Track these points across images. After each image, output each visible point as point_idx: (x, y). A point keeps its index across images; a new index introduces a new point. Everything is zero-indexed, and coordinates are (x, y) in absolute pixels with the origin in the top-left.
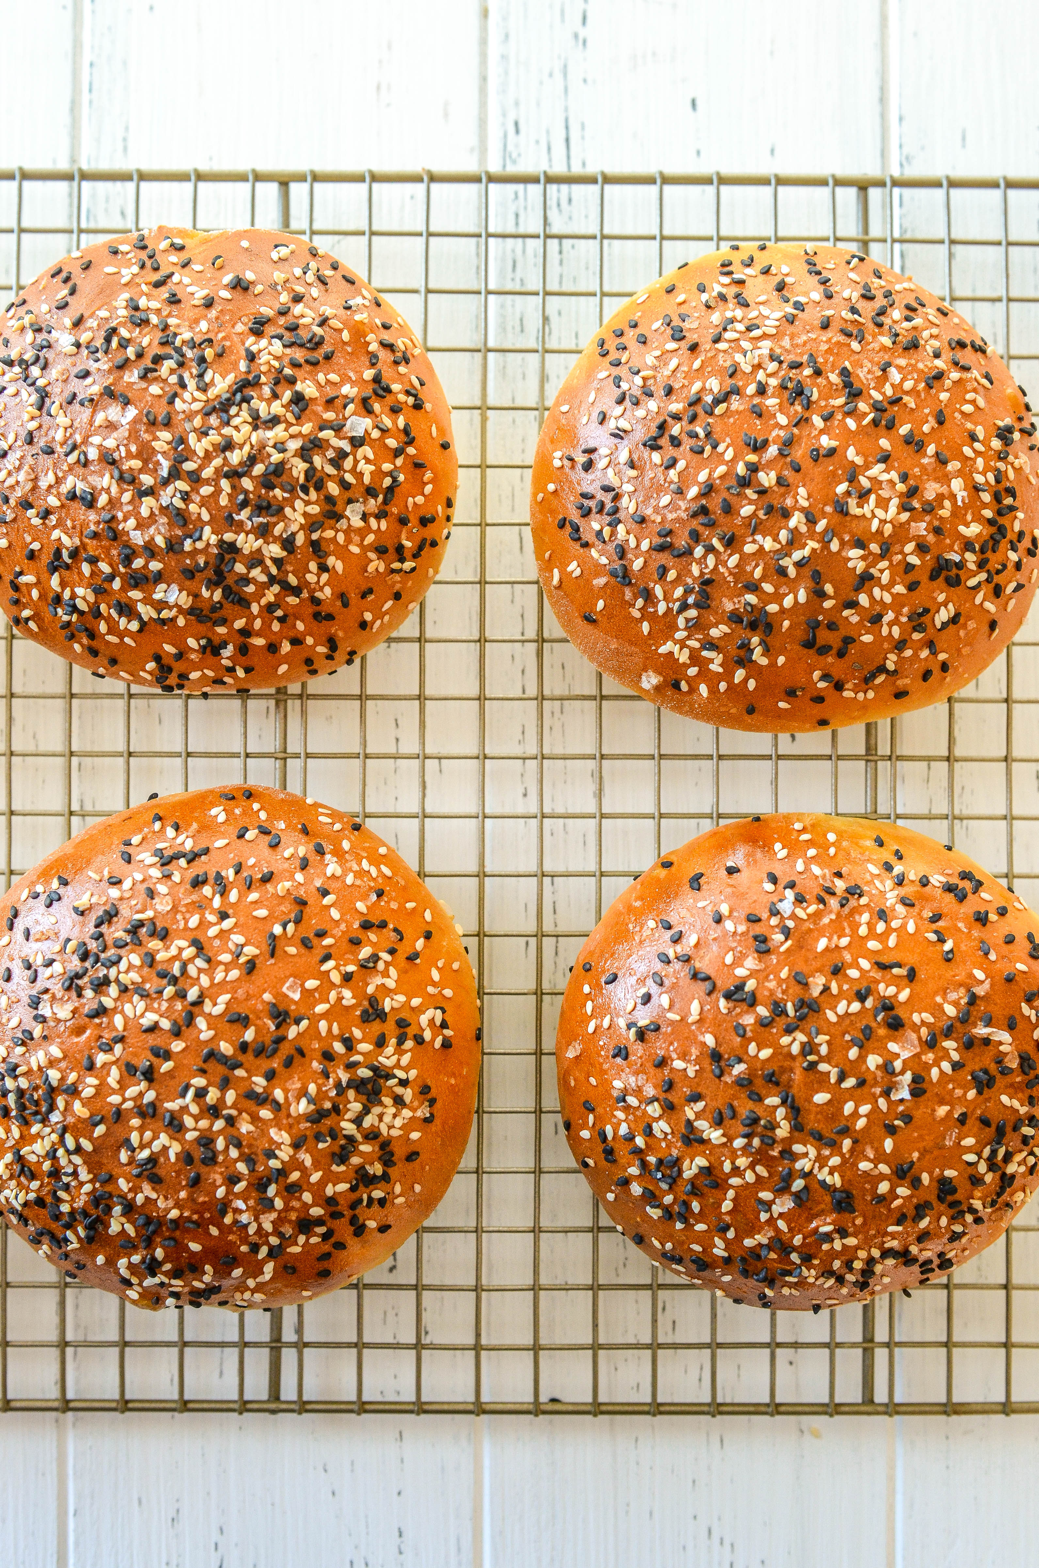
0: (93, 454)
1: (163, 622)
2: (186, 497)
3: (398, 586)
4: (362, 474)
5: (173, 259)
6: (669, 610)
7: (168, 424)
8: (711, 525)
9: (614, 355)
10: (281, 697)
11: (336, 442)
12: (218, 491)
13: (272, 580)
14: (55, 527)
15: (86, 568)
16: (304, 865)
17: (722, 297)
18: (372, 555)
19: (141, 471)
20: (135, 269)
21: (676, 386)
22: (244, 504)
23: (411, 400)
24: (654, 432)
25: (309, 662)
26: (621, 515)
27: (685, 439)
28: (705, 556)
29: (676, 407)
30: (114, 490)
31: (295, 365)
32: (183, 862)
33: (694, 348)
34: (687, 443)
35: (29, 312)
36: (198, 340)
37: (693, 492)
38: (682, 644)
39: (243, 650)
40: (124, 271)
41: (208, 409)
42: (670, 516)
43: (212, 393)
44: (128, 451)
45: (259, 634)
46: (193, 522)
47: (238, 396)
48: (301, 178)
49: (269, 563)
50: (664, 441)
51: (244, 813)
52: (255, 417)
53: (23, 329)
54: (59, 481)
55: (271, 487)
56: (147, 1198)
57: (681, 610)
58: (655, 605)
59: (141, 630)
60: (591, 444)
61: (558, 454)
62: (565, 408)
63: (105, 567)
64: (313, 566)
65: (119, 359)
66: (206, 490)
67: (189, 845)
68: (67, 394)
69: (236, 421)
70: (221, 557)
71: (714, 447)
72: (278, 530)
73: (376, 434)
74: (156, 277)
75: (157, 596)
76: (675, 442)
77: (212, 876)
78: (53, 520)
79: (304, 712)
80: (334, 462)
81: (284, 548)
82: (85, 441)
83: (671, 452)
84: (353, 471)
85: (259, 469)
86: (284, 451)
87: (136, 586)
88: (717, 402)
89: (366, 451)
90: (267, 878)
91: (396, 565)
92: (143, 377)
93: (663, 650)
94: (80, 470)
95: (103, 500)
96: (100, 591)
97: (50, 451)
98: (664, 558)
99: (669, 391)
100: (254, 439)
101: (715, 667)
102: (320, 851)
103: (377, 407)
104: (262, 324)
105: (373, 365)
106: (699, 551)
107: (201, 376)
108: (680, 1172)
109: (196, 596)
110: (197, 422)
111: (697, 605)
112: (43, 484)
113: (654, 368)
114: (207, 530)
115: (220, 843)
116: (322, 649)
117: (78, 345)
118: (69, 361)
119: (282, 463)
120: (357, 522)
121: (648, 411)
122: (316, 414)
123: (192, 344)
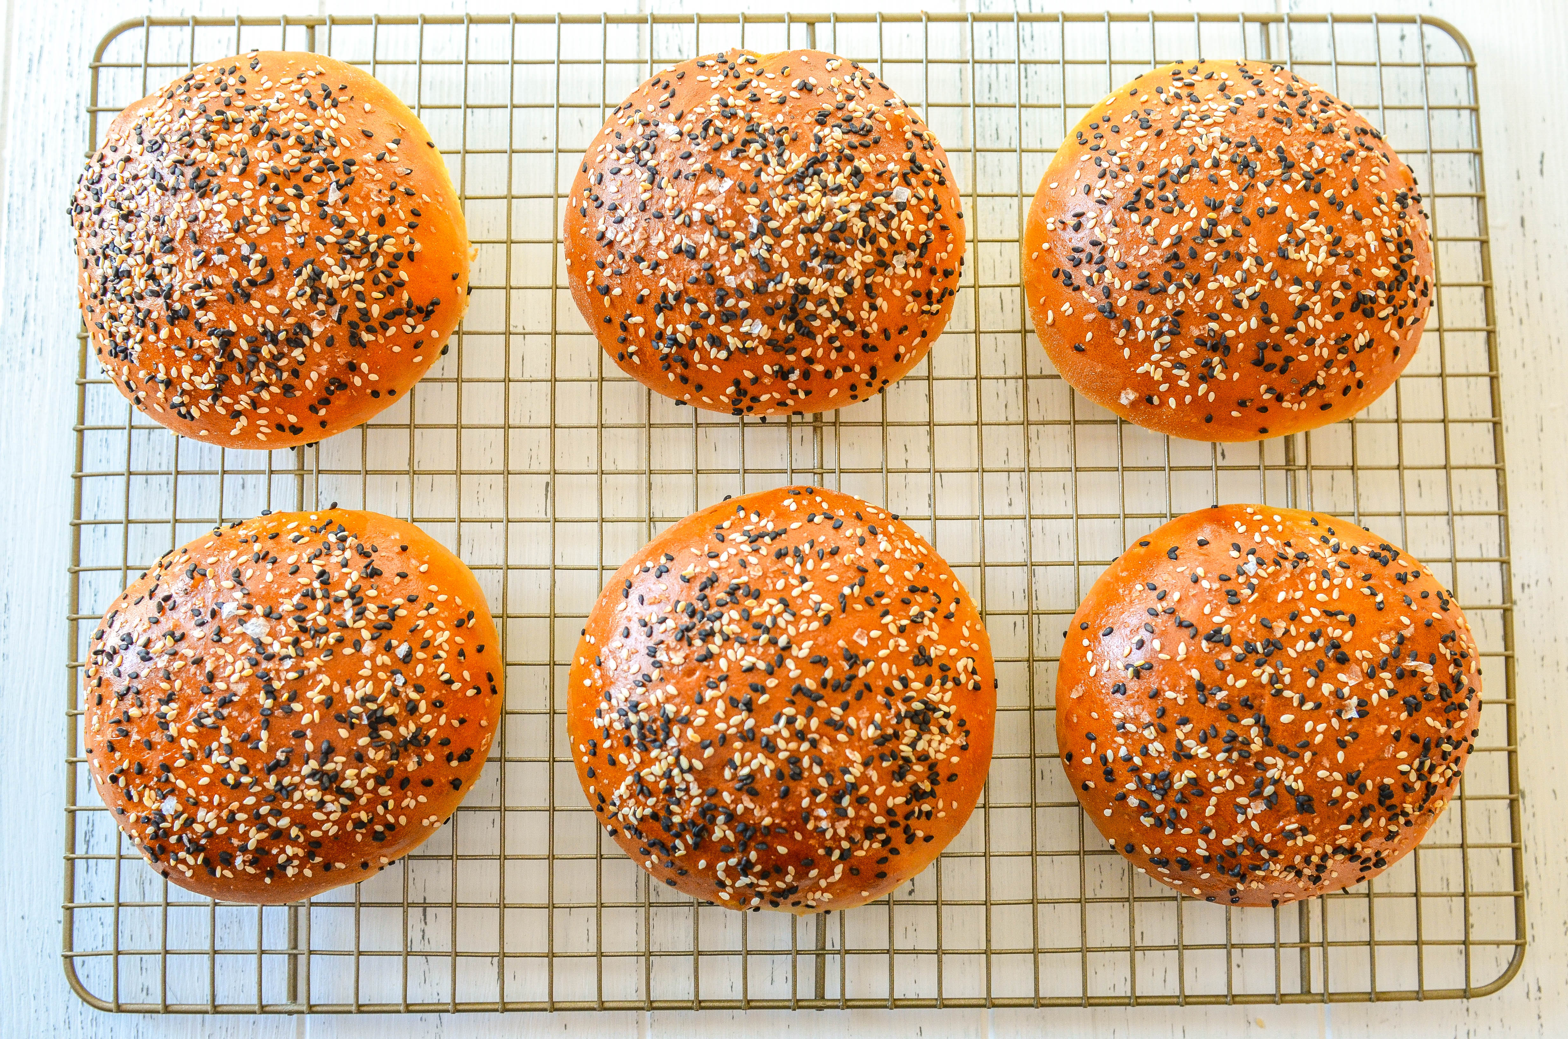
0: (696, 216)
1: (746, 350)
2: (770, 249)
3: (925, 325)
4: (904, 232)
5: (750, 69)
6: (1147, 337)
7: (755, 192)
8: (1181, 268)
9: (1092, 143)
10: (818, 424)
11: (885, 206)
12: (796, 244)
13: (835, 316)
14: (662, 276)
15: (687, 308)
16: (862, 543)
17: (1178, 96)
18: (909, 298)
19: (734, 229)
20: (721, 77)
21: (1148, 163)
22: (816, 254)
23: (937, 177)
24: (1132, 198)
25: (853, 387)
26: (1107, 263)
27: (1157, 202)
28: (1176, 293)
29: (1148, 178)
30: (713, 244)
31: (853, 147)
32: (767, 539)
33: (1159, 134)
34: (1159, 206)
35: (638, 111)
36: (776, 129)
37: (1167, 242)
38: (1157, 364)
39: (806, 375)
40: (713, 79)
41: (787, 180)
42: (1148, 262)
43: (789, 168)
44: (725, 214)
45: (819, 362)
46: (776, 269)
47: (811, 170)
48: (826, 20)
49: (833, 301)
50: (1141, 205)
51: (810, 504)
52: (825, 186)
53: (633, 125)
54: (667, 239)
55: (836, 241)
56: (746, 808)
57: (1157, 337)
58: (1135, 334)
59: (727, 359)
60: (1079, 210)
61: (1051, 220)
62: (1054, 185)
63: (702, 307)
64: (866, 305)
65: (716, 144)
66: (786, 243)
67: (770, 527)
68: (673, 172)
69: (809, 189)
70: (795, 297)
71: (1182, 208)
72: (840, 276)
73: (914, 201)
74: (738, 83)
75: (744, 329)
76: (1150, 205)
77: (791, 551)
78: (662, 269)
79: (837, 435)
80: (886, 222)
81: (845, 290)
82: (690, 207)
83: (1147, 212)
84: (898, 229)
85: (827, 226)
86: (847, 212)
87: (726, 322)
88: (1182, 173)
89: (907, 214)
90: (834, 552)
91: (926, 308)
92: (735, 157)
93: (1141, 370)
94: (685, 230)
95: (704, 252)
96: (696, 327)
97: (660, 216)
98: (1142, 296)
99: (1142, 167)
100: (824, 202)
101: (1183, 383)
102: (874, 533)
103: (913, 181)
104: (826, 116)
105: (909, 149)
106: (1172, 289)
107: (780, 155)
108: (1171, 784)
109: (774, 329)
110: (779, 190)
111: (1170, 333)
112: (654, 242)
113: (1128, 150)
114: (787, 275)
115: (795, 525)
116: (865, 376)
117: (681, 134)
118: (674, 146)
119: (845, 223)
120: (900, 270)
121: (1126, 182)
122: (869, 184)
123: (772, 131)
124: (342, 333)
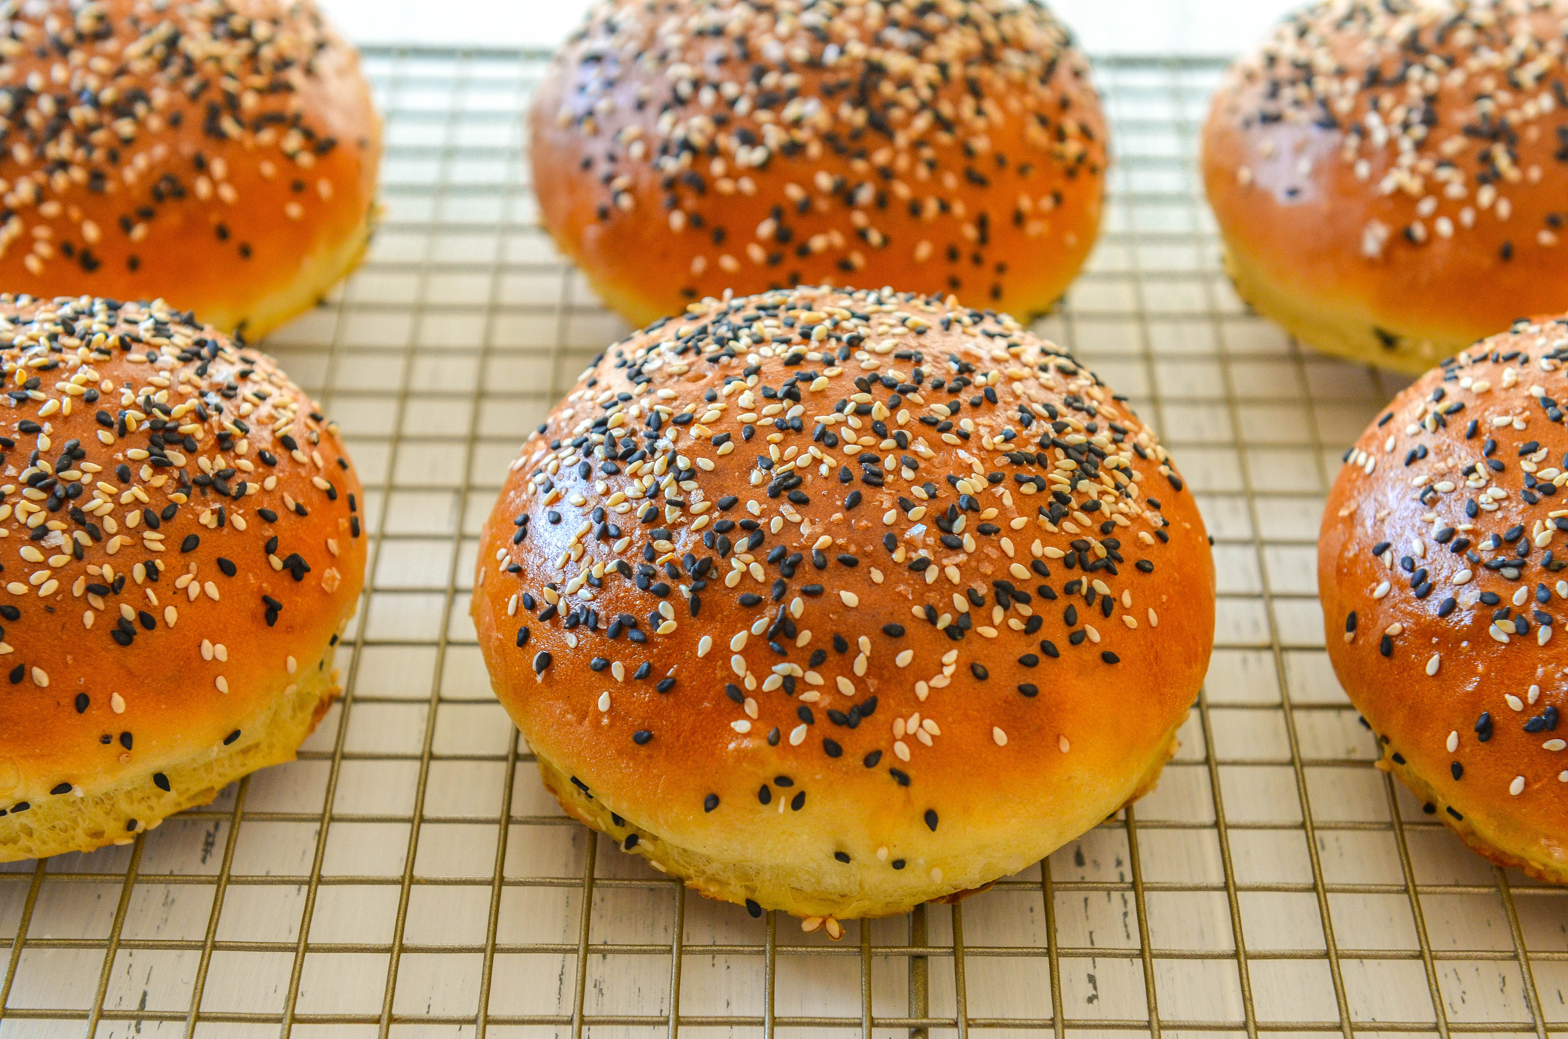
6: (1390, 136)
13: (924, 106)
15: (708, 97)
18: (1033, 120)
25: (953, 255)
39: (882, 198)
45: (903, 179)
49: (921, 85)
56: (787, 523)
57: (1404, 133)
59: (763, 166)
63: (730, 90)
64: (969, 103)
70: (865, 75)
72: (931, 54)
75: (790, 114)
81: (938, 72)
87: (764, 107)
93: (1388, 186)
96: (719, 120)
98: (1374, 92)
101: (1455, 191)
108: (1529, 543)
109: (835, 116)
116: (971, 233)
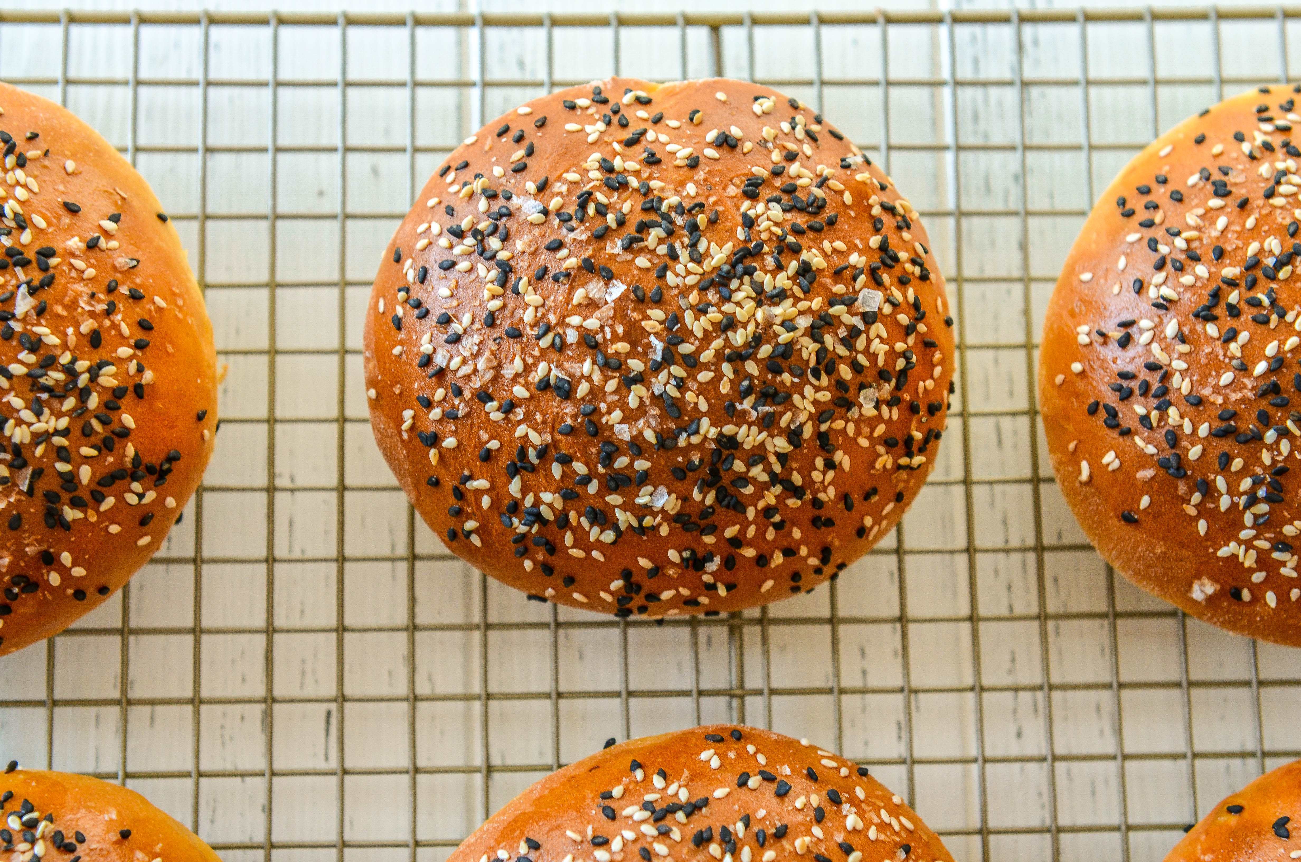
0: (572, 337)
1: (642, 530)
2: (681, 385)
3: (901, 485)
4: (875, 356)
5: (642, 113)
6: (1234, 505)
7: (658, 301)
8: (1283, 405)
9: (1142, 215)
10: (736, 622)
11: (848, 319)
12: (719, 376)
13: (775, 479)
14: (520, 423)
15: (556, 470)
16: (820, 816)
17: (1268, 147)
18: (881, 449)
19: (628, 355)
20: (601, 126)
21: (1229, 248)
22: (748, 392)
23: (917, 270)
24: (1206, 301)
25: (796, 576)
26: (1172, 397)
27: (1244, 306)
28: (1277, 442)
29: (1230, 271)
30: (597, 377)
31: (797, 231)
32: (680, 816)
33: (1244, 205)
34: (1248, 314)
35: (478, 176)
36: (687, 205)
37: (1261, 367)
38: (1249, 544)
39: (729, 563)
40: (589, 128)
41: (703, 284)
42: (1235, 396)
43: (708, 264)
44: (614, 332)
45: (750, 544)
46: (688, 413)
47: (740, 268)
48: (737, 22)
49: (772, 459)
50: (1220, 311)
51: (739, 756)
52: (759, 290)
53: (471, 195)
54: (528, 369)
55: (778, 371)
57: (1248, 506)
58: (1216, 500)
59: (614, 543)
60: (1126, 317)
61: (1084, 329)
62: (1086, 276)
63: (580, 468)
64: (819, 462)
65: (599, 229)
66: (705, 376)
67: (684, 795)
68: (535, 270)
69: (739, 296)
70: (717, 453)
71: (1282, 316)
72: (784, 421)
73: (887, 309)
74: (626, 135)
75: (642, 500)
76: (1234, 311)
77: (717, 832)
78: (520, 413)
79: (765, 640)
80: (849, 341)
81: (790, 442)
82: (562, 322)
83: (1230, 322)
84: (866, 351)
85: (765, 351)
86: (794, 329)
87: (615, 490)
88: (1280, 264)
89: (879, 328)
90: (781, 834)
91: (904, 461)
92: (627, 248)
93: (1223, 552)
94: (555, 356)
95: (583, 389)
96: (569, 496)
97: (516, 334)
98: (1225, 445)
99: (1220, 254)
100: (760, 315)
101: (1287, 571)
102: (835, 799)
103: (886, 278)
104: (757, 185)
105: (877, 231)
106: (1270, 436)
107: (694, 245)
109: (685, 499)
110: (693, 297)
111: (1268, 499)
112: (508, 372)
113: (1198, 228)
114: (705, 421)
115: (720, 793)
116: (813, 561)
117: (545, 212)
118: (537, 231)
119: (790, 344)
120: (869, 410)
121: (1197, 278)
122: (824, 286)
123: (679, 209)
124: (34, 509)
